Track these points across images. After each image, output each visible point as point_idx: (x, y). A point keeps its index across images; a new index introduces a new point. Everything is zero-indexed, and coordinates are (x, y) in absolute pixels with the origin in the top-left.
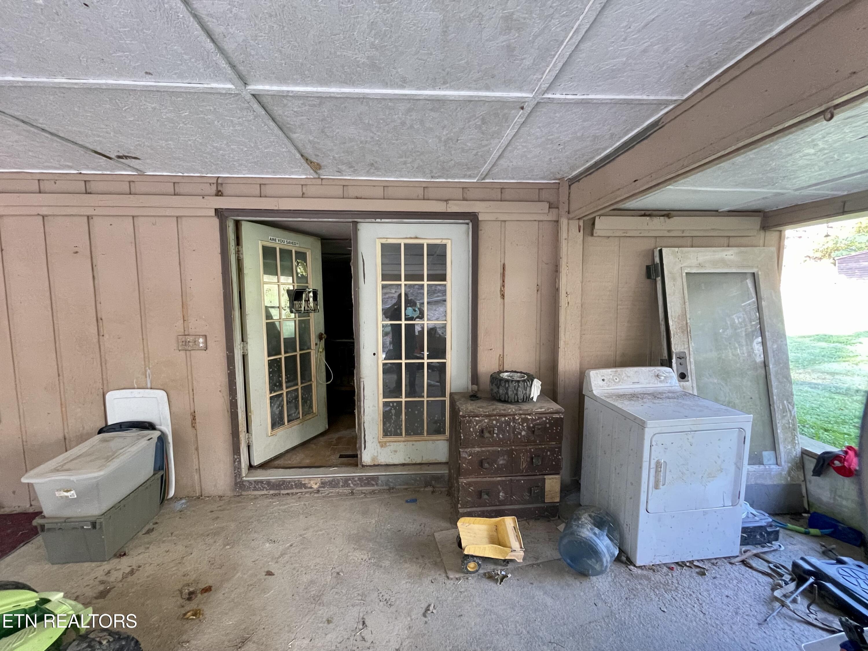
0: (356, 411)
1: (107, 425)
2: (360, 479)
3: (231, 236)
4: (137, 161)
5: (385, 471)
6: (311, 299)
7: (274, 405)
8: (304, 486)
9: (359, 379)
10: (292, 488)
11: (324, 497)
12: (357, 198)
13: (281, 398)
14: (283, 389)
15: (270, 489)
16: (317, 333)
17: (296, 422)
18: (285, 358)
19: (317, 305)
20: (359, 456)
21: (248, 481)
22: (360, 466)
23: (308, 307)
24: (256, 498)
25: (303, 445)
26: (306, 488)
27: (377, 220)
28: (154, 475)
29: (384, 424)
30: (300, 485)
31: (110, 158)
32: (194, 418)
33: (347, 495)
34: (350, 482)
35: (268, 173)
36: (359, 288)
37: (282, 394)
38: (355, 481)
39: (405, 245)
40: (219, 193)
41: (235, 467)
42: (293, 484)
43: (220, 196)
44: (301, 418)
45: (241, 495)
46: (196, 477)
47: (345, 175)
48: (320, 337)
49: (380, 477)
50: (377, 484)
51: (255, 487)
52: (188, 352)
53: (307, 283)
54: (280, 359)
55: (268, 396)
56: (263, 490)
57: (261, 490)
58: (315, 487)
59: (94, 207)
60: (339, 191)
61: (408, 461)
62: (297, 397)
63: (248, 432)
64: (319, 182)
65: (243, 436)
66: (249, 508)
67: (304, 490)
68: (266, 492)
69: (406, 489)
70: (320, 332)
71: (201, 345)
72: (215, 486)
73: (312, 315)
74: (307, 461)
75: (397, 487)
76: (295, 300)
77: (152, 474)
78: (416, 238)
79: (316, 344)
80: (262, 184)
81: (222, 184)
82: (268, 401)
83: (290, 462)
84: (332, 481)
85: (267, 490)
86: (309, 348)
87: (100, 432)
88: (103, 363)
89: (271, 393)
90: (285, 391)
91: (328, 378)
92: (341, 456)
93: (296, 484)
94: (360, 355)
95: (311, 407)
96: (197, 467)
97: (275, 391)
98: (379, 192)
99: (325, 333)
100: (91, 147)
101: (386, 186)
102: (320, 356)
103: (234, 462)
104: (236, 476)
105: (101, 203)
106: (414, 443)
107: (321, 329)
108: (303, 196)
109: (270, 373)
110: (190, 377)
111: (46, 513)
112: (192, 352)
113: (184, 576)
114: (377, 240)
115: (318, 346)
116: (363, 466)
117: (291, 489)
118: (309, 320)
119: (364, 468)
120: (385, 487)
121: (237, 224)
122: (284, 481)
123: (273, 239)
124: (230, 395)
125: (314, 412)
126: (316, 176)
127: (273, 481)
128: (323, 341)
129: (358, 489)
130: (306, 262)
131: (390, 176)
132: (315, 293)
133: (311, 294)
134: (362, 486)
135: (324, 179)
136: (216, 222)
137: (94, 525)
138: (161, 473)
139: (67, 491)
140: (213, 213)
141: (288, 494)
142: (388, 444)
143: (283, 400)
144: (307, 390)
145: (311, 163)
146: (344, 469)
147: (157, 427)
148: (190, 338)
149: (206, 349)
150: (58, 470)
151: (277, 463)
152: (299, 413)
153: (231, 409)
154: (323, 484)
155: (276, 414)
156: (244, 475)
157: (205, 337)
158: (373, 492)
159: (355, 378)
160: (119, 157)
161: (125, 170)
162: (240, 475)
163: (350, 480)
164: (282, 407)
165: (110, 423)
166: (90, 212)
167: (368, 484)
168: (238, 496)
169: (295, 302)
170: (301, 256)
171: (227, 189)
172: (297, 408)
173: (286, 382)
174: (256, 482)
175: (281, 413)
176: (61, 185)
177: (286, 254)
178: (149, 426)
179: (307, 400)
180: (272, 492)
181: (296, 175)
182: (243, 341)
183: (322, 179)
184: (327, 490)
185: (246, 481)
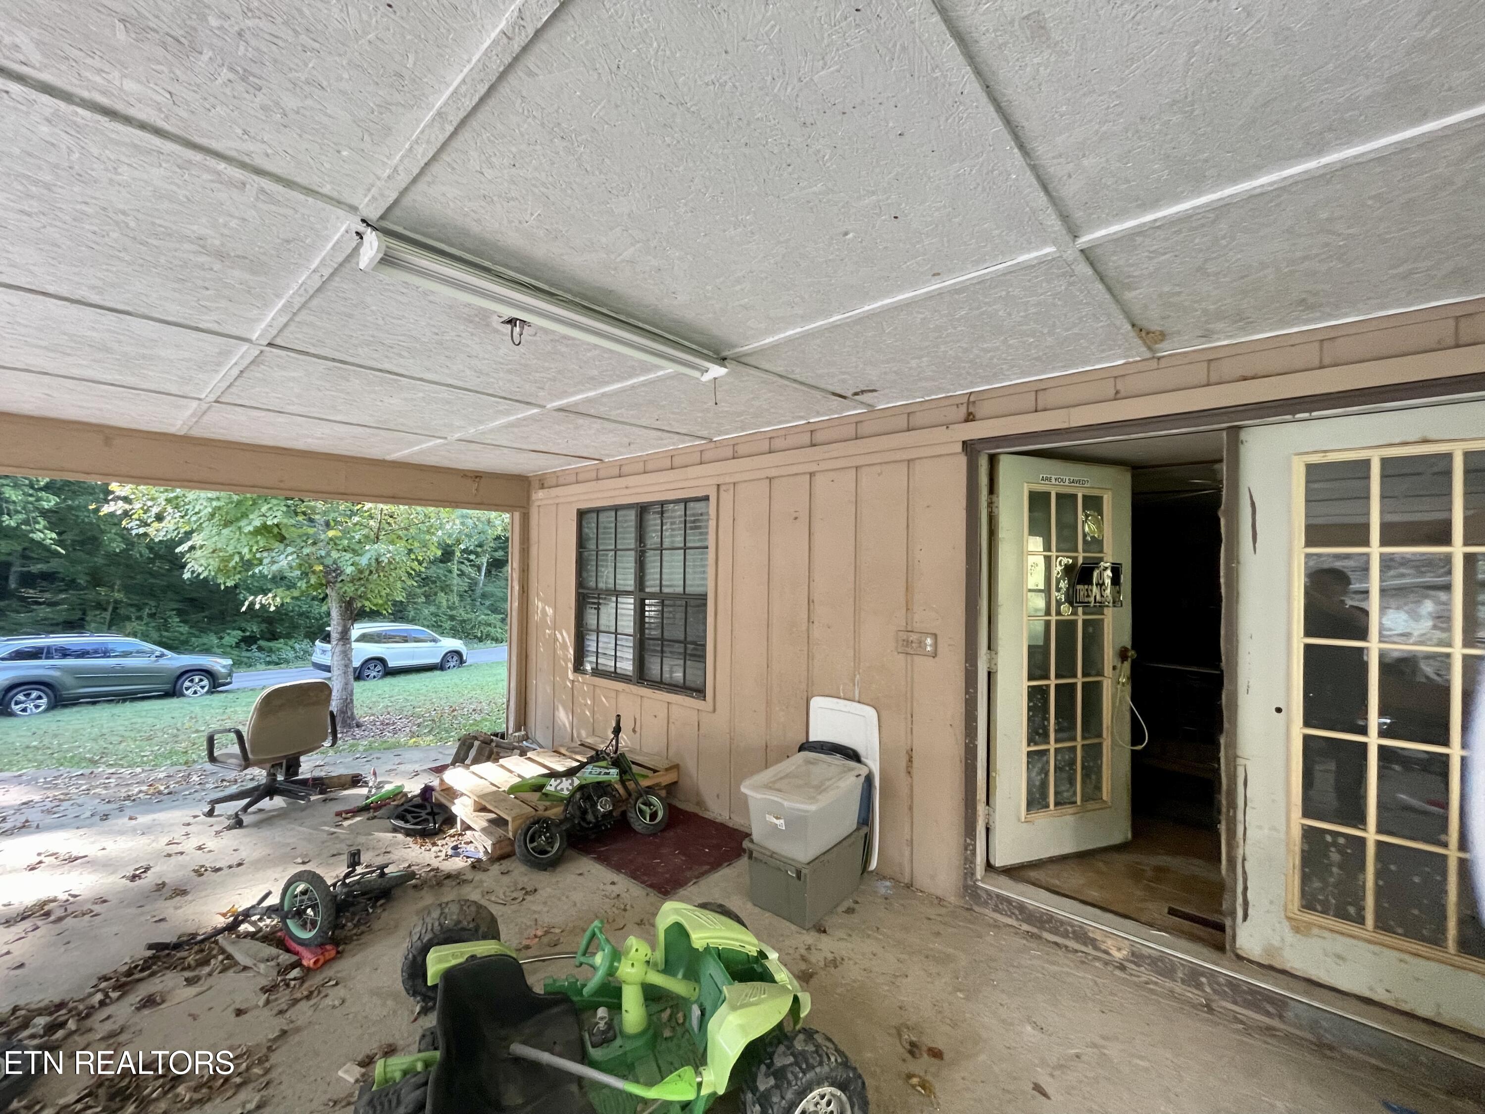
0: (1223, 827)
1: (808, 742)
2: (1233, 984)
3: (984, 480)
4: (875, 394)
5: (1306, 993)
6: (1108, 581)
7: (1034, 767)
8: (1093, 943)
9: (1233, 759)
10: (1065, 935)
11: (1135, 983)
12: (1245, 379)
13: (1045, 758)
14: (1049, 743)
15: (1023, 921)
16: (1118, 647)
17: (1070, 809)
18: (1057, 686)
19: (1119, 592)
20: (1228, 930)
21: (986, 891)
22: (1229, 953)
23: (1102, 596)
24: (996, 926)
25: (1082, 857)
26: (1096, 948)
27: (1298, 416)
28: (858, 829)
29: (1305, 879)
30: (1082, 936)
31: (844, 397)
32: (910, 760)
33: (1194, 1006)
34: (1203, 980)
35: (1054, 369)
36: (1238, 563)
37: (1048, 750)
38: (1219, 984)
39: (1385, 462)
40: (970, 418)
41: (966, 859)
42: (1070, 929)
43: (972, 420)
44: (1079, 803)
45: (971, 909)
46: (907, 853)
47: (1219, 339)
48: (1123, 655)
49: (1292, 1003)
50: (1281, 1017)
51: (996, 906)
52: (909, 657)
53: (1101, 551)
54: (1048, 686)
55: (1025, 749)
56: (1010, 917)
57: (1006, 915)
58: (1118, 955)
59: (817, 462)
60: (1200, 373)
61: (1380, 996)
62: (1073, 762)
63: (988, 803)
64: (1154, 364)
65: (981, 808)
66: (988, 939)
67: (1089, 950)
68: (1015, 923)
69: (1378, 1069)
70: (1123, 644)
71: (929, 649)
72: (933, 877)
73: (1109, 612)
74: (1094, 894)
75: (1344, 1050)
76: (1079, 583)
77: (855, 827)
78: (1425, 441)
79: (1114, 668)
80: (1039, 390)
81: (974, 402)
82: (1025, 759)
83: (1057, 882)
84: (1159, 960)
85: (1018, 919)
86: (1100, 673)
87: (802, 748)
88: (810, 657)
89: (1029, 745)
90: (1052, 746)
91: (1136, 738)
92: (1172, 912)
93: (1074, 932)
94: (1236, 705)
95: (1098, 788)
96: (909, 838)
97: (1036, 744)
98: (1312, 355)
99: (1134, 646)
100: (831, 388)
101: (1326, 339)
102: (1122, 691)
103: (966, 849)
104: (966, 874)
105: (827, 456)
106: (1407, 957)
107: (1126, 640)
108: (1117, 396)
109: (1030, 709)
110: (909, 695)
111: (755, 837)
112: (915, 657)
113: (901, 1008)
114: (1296, 459)
115: (1118, 671)
116: (1240, 958)
117: (1063, 937)
118: (1103, 620)
119: (1240, 963)
120: (1309, 1036)
121: (993, 460)
122: (1052, 917)
123: (1047, 479)
124: (967, 736)
125: (1105, 798)
126: (1148, 355)
127: (1031, 907)
128: (1127, 665)
129: (1224, 1004)
130: (1101, 514)
131: (1346, 315)
132: (1116, 570)
133: (1109, 573)
134: (1235, 1003)
135: (1163, 357)
136: (963, 460)
137: (799, 873)
138: (865, 830)
139: (777, 818)
140: (959, 448)
141: (1056, 944)
142: (1315, 931)
143: (1048, 762)
144: (1093, 752)
145: (1148, 333)
146: (1183, 943)
147: (863, 759)
148: (914, 637)
149: (935, 655)
150: (770, 788)
151: (1033, 874)
152: (1075, 793)
153: (966, 759)
154: (1137, 957)
155: (1034, 785)
156: (979, 877)
157: (935, 636)
158: (1269, 1030)
159: (1222, 754)
160: (856, 394)
161: (855, 408)
162: (973, 874)
163: (1202, 974)
164: (1047, 774)
165: (811, 739)
166: (813, 468)
167: (1253, 1005)
168: (967, 909)
169: (1079, 587)
170: (1093, 504)
171: (981, 410)
172: (1072, 781)
173: (1056, 731)
174: (998, 896)
175: (1044, 784)
176: (791, 441)
177: (1066, 500)
178: (852, 755)
179: (1092, 771)
180: (1025, 927)
181: (1106, 362)
182: (989, 648)
183: (1159, 358)
184: (1145, 974)
185: (983, 888)
